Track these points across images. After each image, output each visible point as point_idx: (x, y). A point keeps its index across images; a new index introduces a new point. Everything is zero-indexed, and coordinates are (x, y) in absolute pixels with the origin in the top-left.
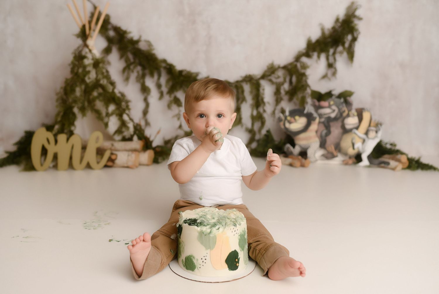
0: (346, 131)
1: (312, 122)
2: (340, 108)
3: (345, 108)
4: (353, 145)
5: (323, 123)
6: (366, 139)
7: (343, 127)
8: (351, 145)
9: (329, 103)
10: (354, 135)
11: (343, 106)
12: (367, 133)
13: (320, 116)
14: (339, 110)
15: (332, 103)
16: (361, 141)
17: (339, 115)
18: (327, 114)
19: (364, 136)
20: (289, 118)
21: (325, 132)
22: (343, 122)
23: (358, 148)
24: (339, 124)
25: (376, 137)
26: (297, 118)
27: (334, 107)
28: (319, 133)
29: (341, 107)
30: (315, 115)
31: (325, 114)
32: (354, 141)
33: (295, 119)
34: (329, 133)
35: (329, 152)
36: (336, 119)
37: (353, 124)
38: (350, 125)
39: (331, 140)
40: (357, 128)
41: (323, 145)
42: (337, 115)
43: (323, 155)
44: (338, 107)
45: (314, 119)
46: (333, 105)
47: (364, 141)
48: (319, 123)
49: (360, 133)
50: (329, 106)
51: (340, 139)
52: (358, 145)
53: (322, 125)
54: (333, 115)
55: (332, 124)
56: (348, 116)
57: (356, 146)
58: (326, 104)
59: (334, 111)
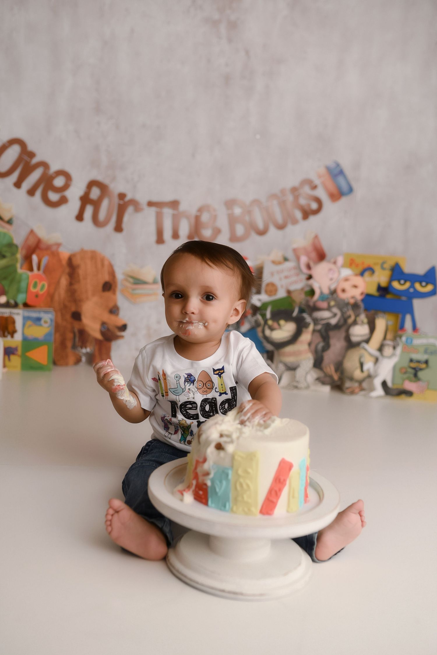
0: (351, 345)
1: (304, 330)
2: (344, 311)
3: (351, 312)
4: (362, 365)
5: (319, 331)
6: (380, 358)
7: (348, 338)
8: (358, 365)
9: (329, 304)
10: (362, 351)
11: (348, 310)
12: (381, 349)
13: (316, 321)
14: (343, 314)
15: (332, 303)
16: (373, 360)
17: (342, 322)
18: (325, 319)
19: (377, 354)
20: (270, 322)
21: (321, 345)
22: (347, 331)
23: (368, 370)
24: (342, 334)
25: (393, 355)
26: (282, 322)
27: (335, 310)
28: (313, 346)
29: (345, 309)
30: (308, 319)
31: (322, 319)
32: (362, 360)
33: (279, 325)
34: (327, 346)
35: (326, 375)
36: (337, 327)
37: (361, 336)
38: (357, 336)
39: (330, 356)
40: (367, 341)
41: (318, 364)
42: (339, 321)
43: (318, 379)
44: (341, 309)
45: (307, 325)
46: (334, 306)
47: (377, 360)
48: (314, 331)
49: (372, 347)
50: (329, 308)
51: (344, 356)
52: (369, 365)
53: (317, 335)
54: (334, 321)
55: (331, 334)
56: (355, 323)
57: (365, 367)
58: (324, 305)
59: (335, 315)
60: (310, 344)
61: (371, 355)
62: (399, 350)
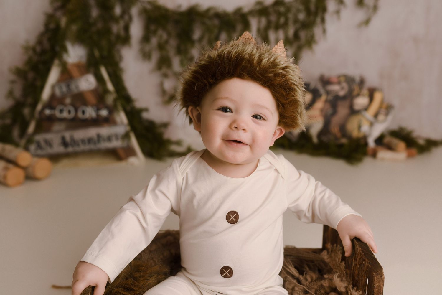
0: (353, 112)
1: (318, 99)
3: (355, 86)
4: (359, 127)
5: (330, 101)
6: (374, 123)
7: (351, 107)
8: (357, 126)
9: (339, 79)
10: (361, 118)
12: (376, 116)
13: (328, 93)
14: (349, 87)
15: (342, 79)
16: (369, 124)
17: (348, 94)
18: (335, 91)
19: (372, 119)
21: (330, 111)
22: (351, 101)
24: (347, 103)
25: (385, 121)
27: (345, 85)
28: (324, 112)
29: (352, 84)
30: (322, 91)
31: (333, 92)
32: (360, 123)
34: (335, 112)
36: (344, 98)
37: (362, 105)
38: (359, 105)
39: (336, 120)
40: (366, 109)
42: (346, 93)
44: (348, 84)
46: (343, 81)
47: (371, 124)
48: (326, 101)
49: (369, 115)
50: (339, 83)
51: (347, 120)
52: (365, 128)
53: (328, 104)
54: (342, 93)
55: (339, 103)
56: (358, 95)
57: (362, 129)
58: (335, 80)
59: (342, 88)
60: (322, 110)
61: (368, 120)
62: (390, 117)
